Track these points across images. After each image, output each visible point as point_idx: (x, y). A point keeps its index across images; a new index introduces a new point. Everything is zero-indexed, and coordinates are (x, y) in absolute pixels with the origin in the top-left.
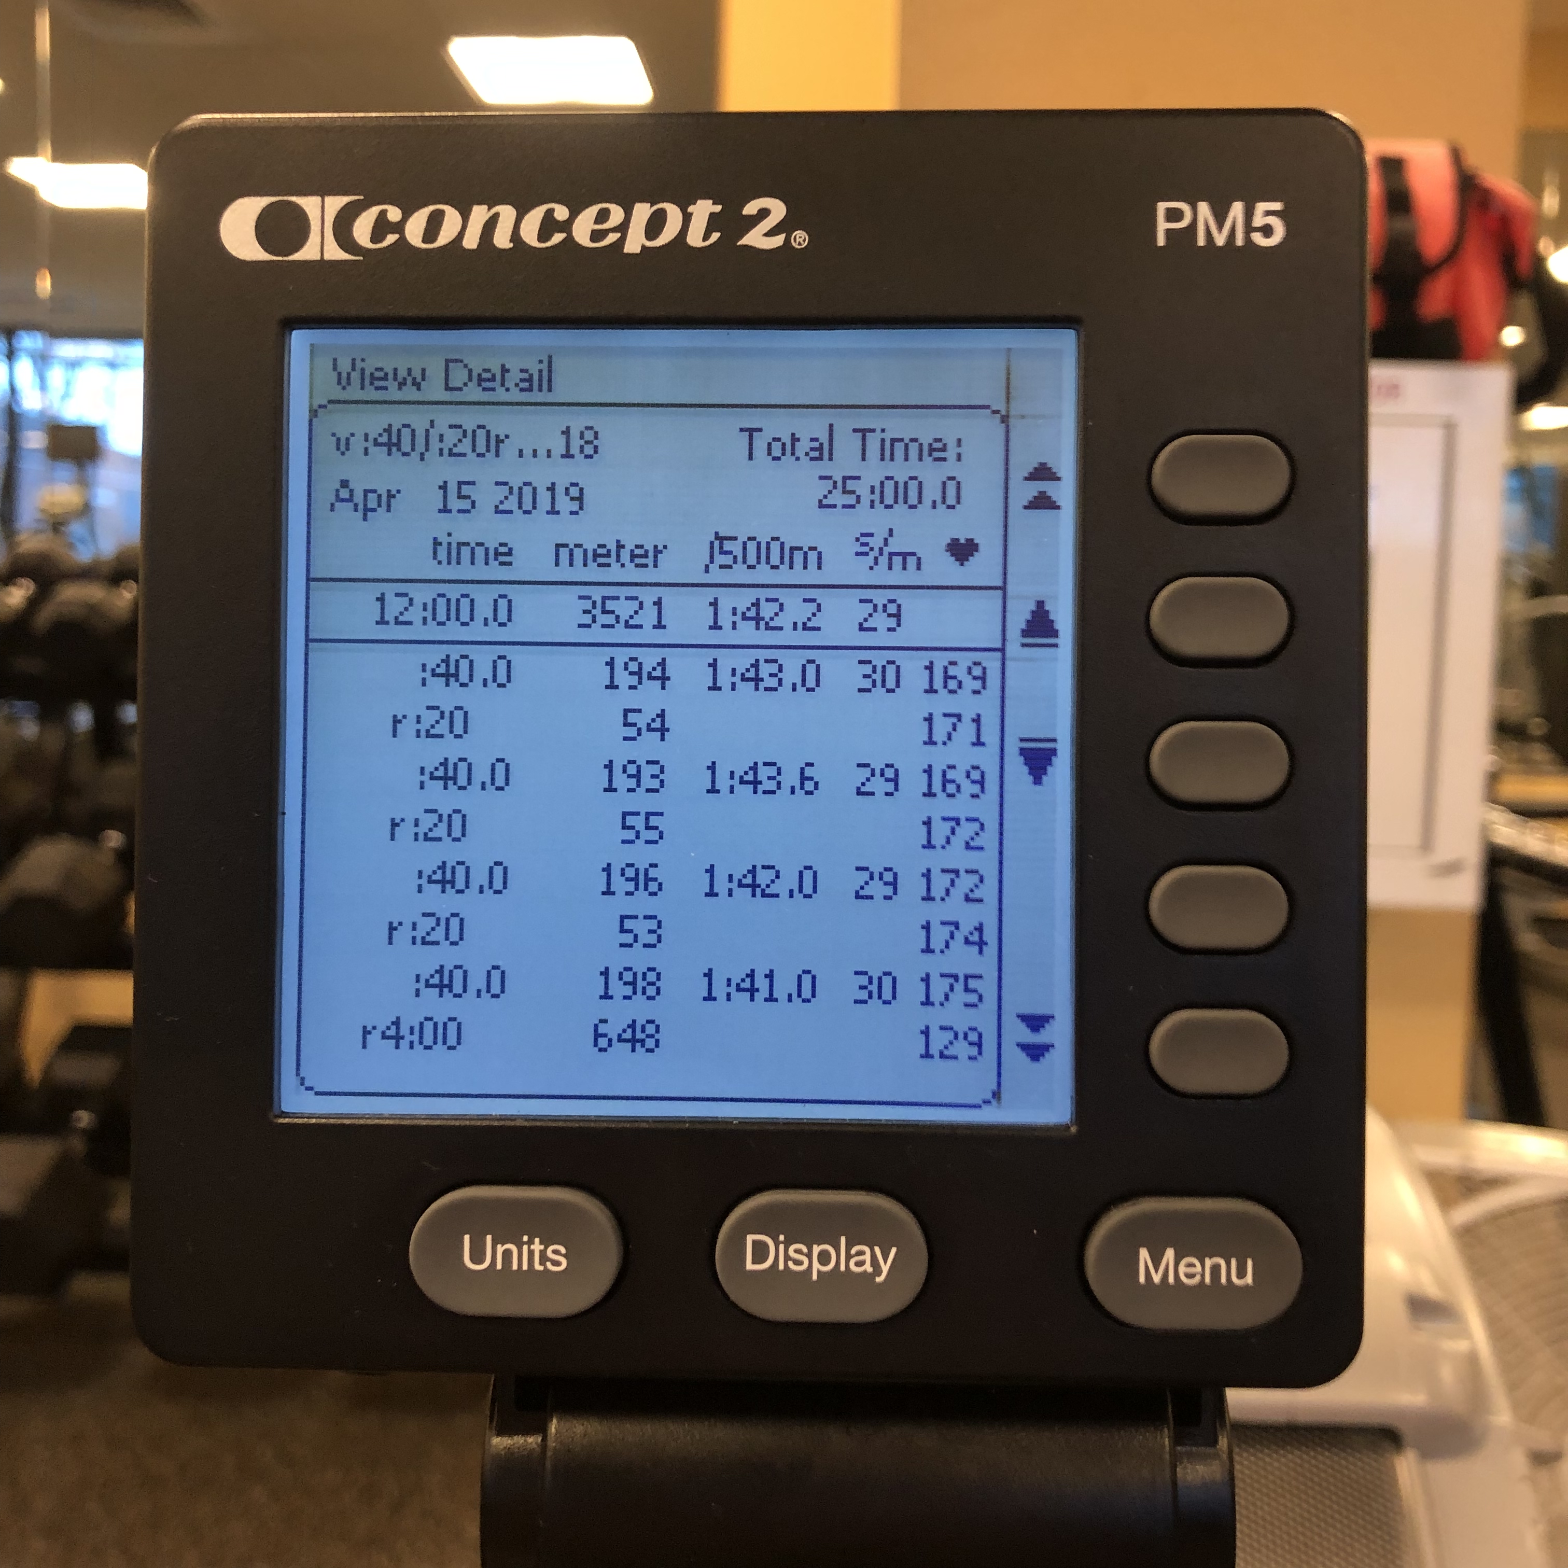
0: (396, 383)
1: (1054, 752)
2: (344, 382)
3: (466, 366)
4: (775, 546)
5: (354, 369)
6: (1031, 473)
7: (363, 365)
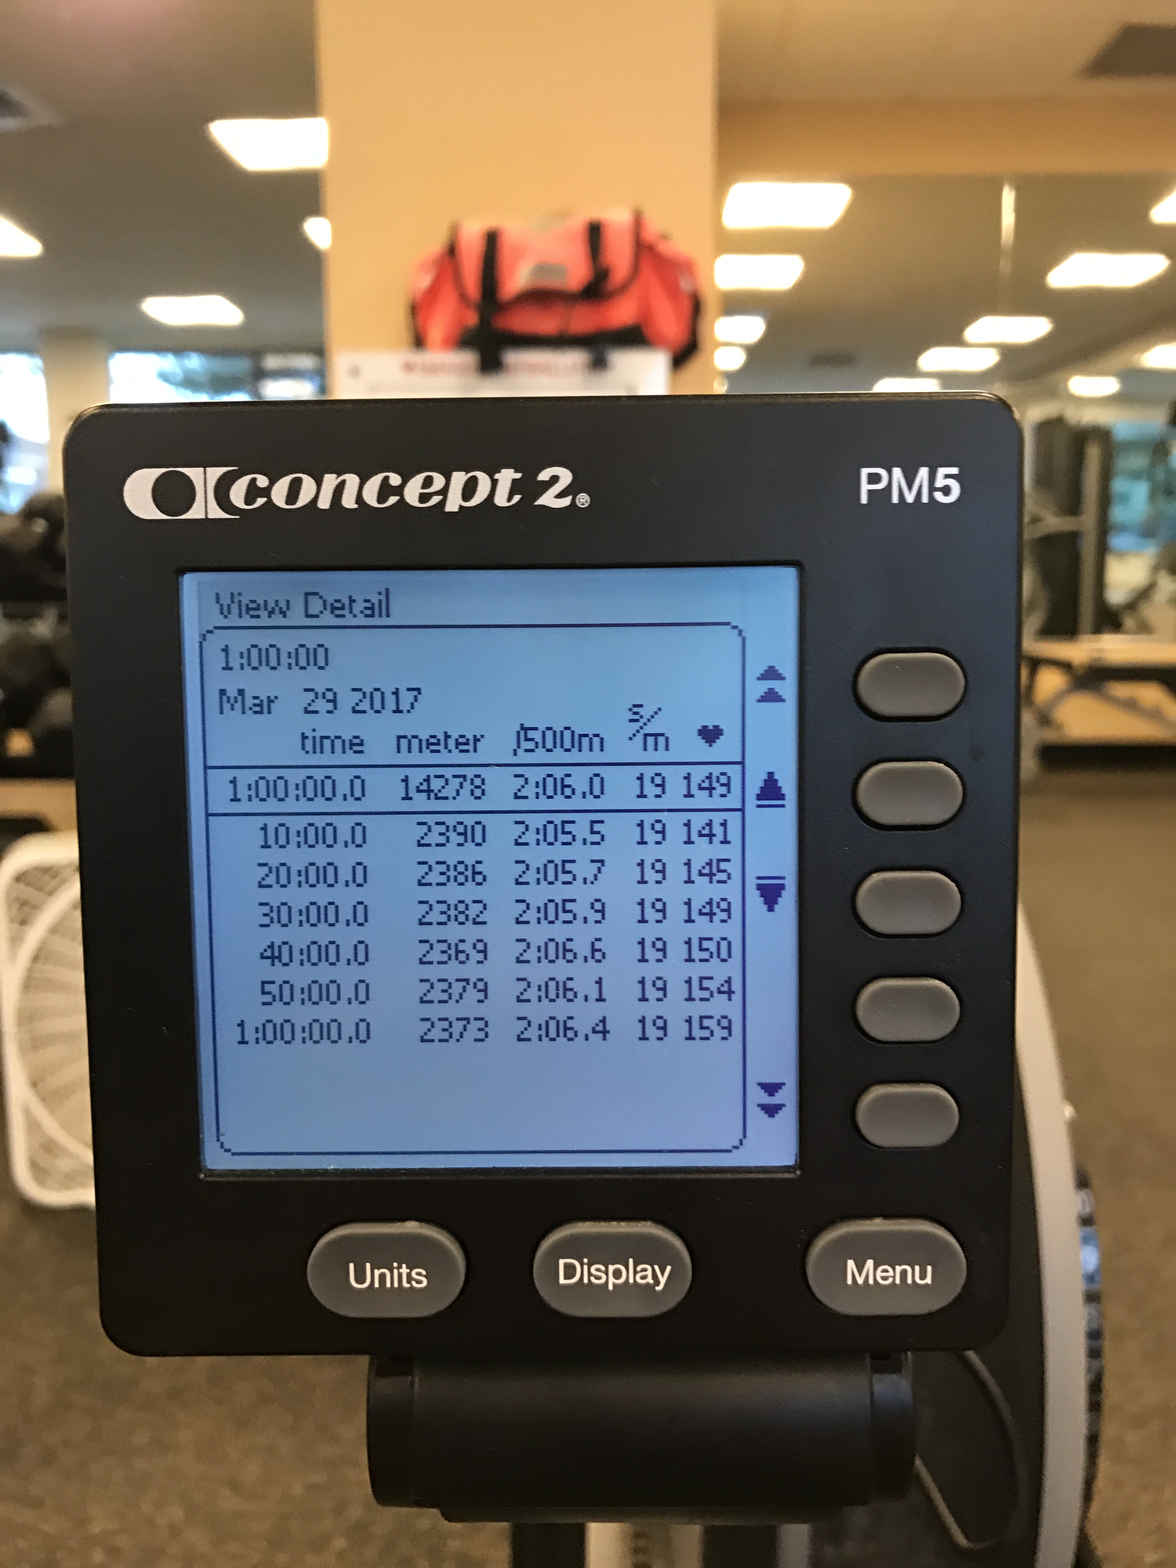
0: (266, 613)
1: (782, 887)
2: (225, 612)
3: (321, 597)
4: (567, 734)
5: (233, 602)
6: (762, 675)
7: (241, 598)
